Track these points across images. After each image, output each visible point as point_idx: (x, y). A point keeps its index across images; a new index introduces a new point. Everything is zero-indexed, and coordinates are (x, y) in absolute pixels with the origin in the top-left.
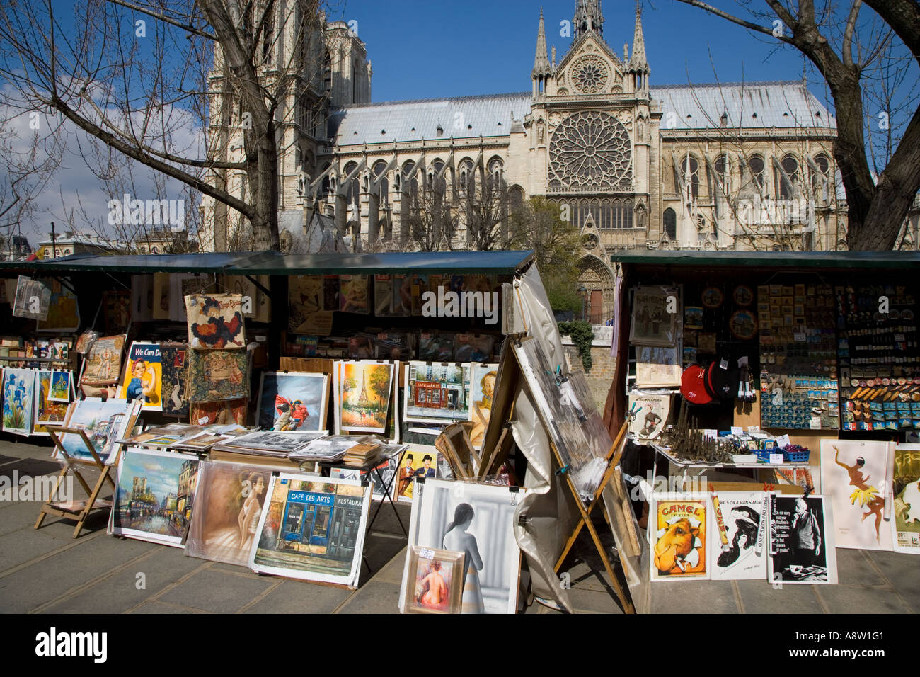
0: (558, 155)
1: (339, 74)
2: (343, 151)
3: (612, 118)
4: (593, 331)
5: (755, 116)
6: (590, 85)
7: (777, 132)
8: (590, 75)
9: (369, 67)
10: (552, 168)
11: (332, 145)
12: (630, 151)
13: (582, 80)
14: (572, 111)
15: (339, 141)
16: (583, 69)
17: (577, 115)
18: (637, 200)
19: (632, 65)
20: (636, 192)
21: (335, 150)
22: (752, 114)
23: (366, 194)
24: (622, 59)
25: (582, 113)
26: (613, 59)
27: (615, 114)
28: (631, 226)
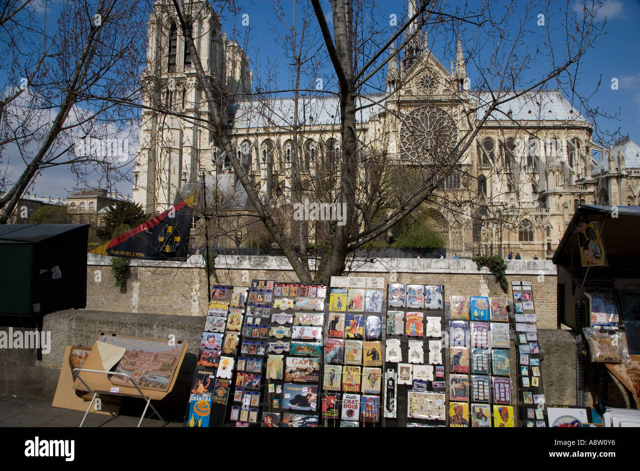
0: (407, 136)
1: (233, 78)
2: (240, 132)
3: (444, 111)
4: (505, 263)
5: (530, 112)
6: (427, 88)
7: (547, 123)
8: (427, 82)
9: (251, 74)
10: (402, 146)
11: (231, 128)
12: (457, 135)
13: (422, 85)
14: (415, 106)
15: (237, 125)
16: (422, 77)
17: (420, 109)
18: (463, 169)
19: (457, 76)
20: (463, 163)
21: (234, 132)
22: (528, 111)
23: (265, 163)
24: (450, 71)
25: (423, 108)
26: (444, 71)
27: (445, 109)
28: (459, 187)
